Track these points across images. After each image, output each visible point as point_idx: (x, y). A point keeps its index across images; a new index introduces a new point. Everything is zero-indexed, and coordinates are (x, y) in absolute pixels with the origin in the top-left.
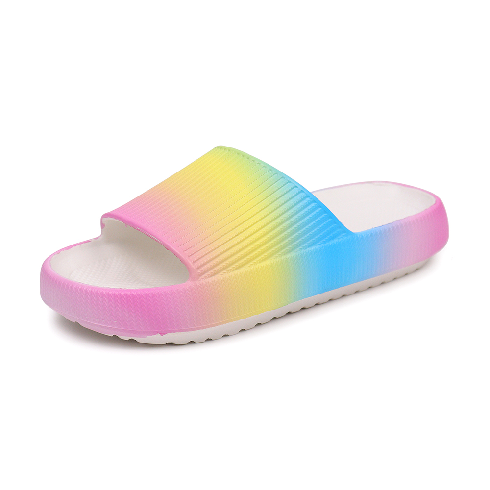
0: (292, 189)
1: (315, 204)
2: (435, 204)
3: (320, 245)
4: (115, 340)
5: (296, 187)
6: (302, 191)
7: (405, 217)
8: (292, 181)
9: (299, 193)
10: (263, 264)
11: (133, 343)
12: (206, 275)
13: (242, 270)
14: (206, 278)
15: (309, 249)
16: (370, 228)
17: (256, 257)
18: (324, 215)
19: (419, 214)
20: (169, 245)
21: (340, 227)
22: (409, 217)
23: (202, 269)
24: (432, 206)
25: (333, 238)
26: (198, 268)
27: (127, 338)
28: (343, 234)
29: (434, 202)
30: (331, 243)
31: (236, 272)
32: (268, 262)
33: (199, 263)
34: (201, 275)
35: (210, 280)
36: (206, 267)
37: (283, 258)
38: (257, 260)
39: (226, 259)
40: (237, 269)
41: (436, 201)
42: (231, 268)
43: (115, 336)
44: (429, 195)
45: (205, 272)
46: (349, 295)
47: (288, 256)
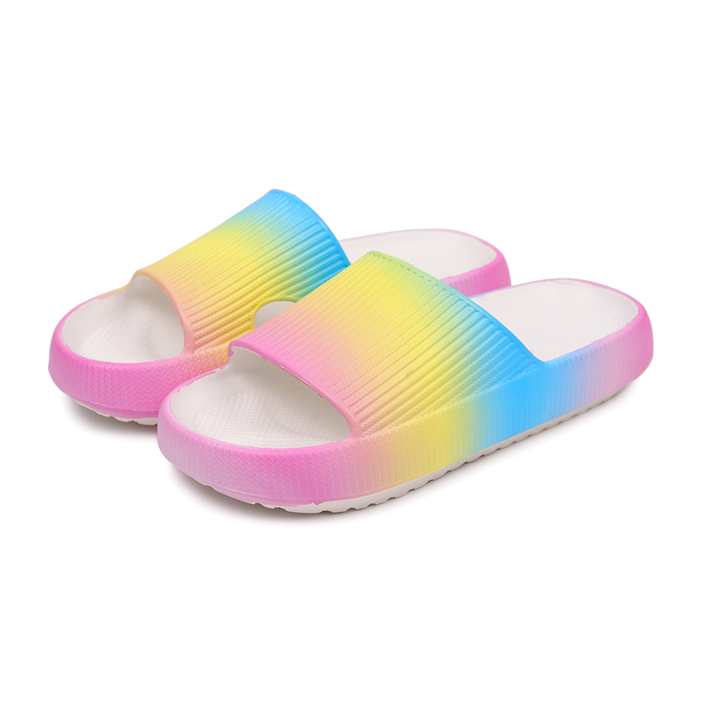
0: (472, 314)
1: (500, 331)
2: (638, 315)
3: (504, 381)
4: (258, 509)
5: (477, 311)
6: (484, 316)
7: (603, 337)
8: (471, 304)
9: (481, 319)
10: (438, 411)
11: (279, 513)
12: (370, 429)
13: (413, 421)
14: (370, 433)
15: (492, 388)
16: (563, 353)
17: (430, 403)
18: (510, 345)
19: (620, 331)
20: (322, 391)
21: (529, 358)
22: (608, 336)
23: (366, 422)
24: (634, 319)
25: (520, 372)
26: (361, 421)
27: (273, 507)
28: (532, 366)
29: (637, 313)
30: (518, 377)
31: (406, 424)
32: (444, 408)
33: (361, 415)
34: (364, 431)
35: (375, 435)
36: (370, 420)
37: (461, 401)
38: (431, 406)
39: (394, 409)
40: (407, 419)
41: (639, 311)
42: (400, 419)
43: (257, 504)
44: (629, 300)
45: (369, 426)
46: (534, 435)
47: (468, 398)
